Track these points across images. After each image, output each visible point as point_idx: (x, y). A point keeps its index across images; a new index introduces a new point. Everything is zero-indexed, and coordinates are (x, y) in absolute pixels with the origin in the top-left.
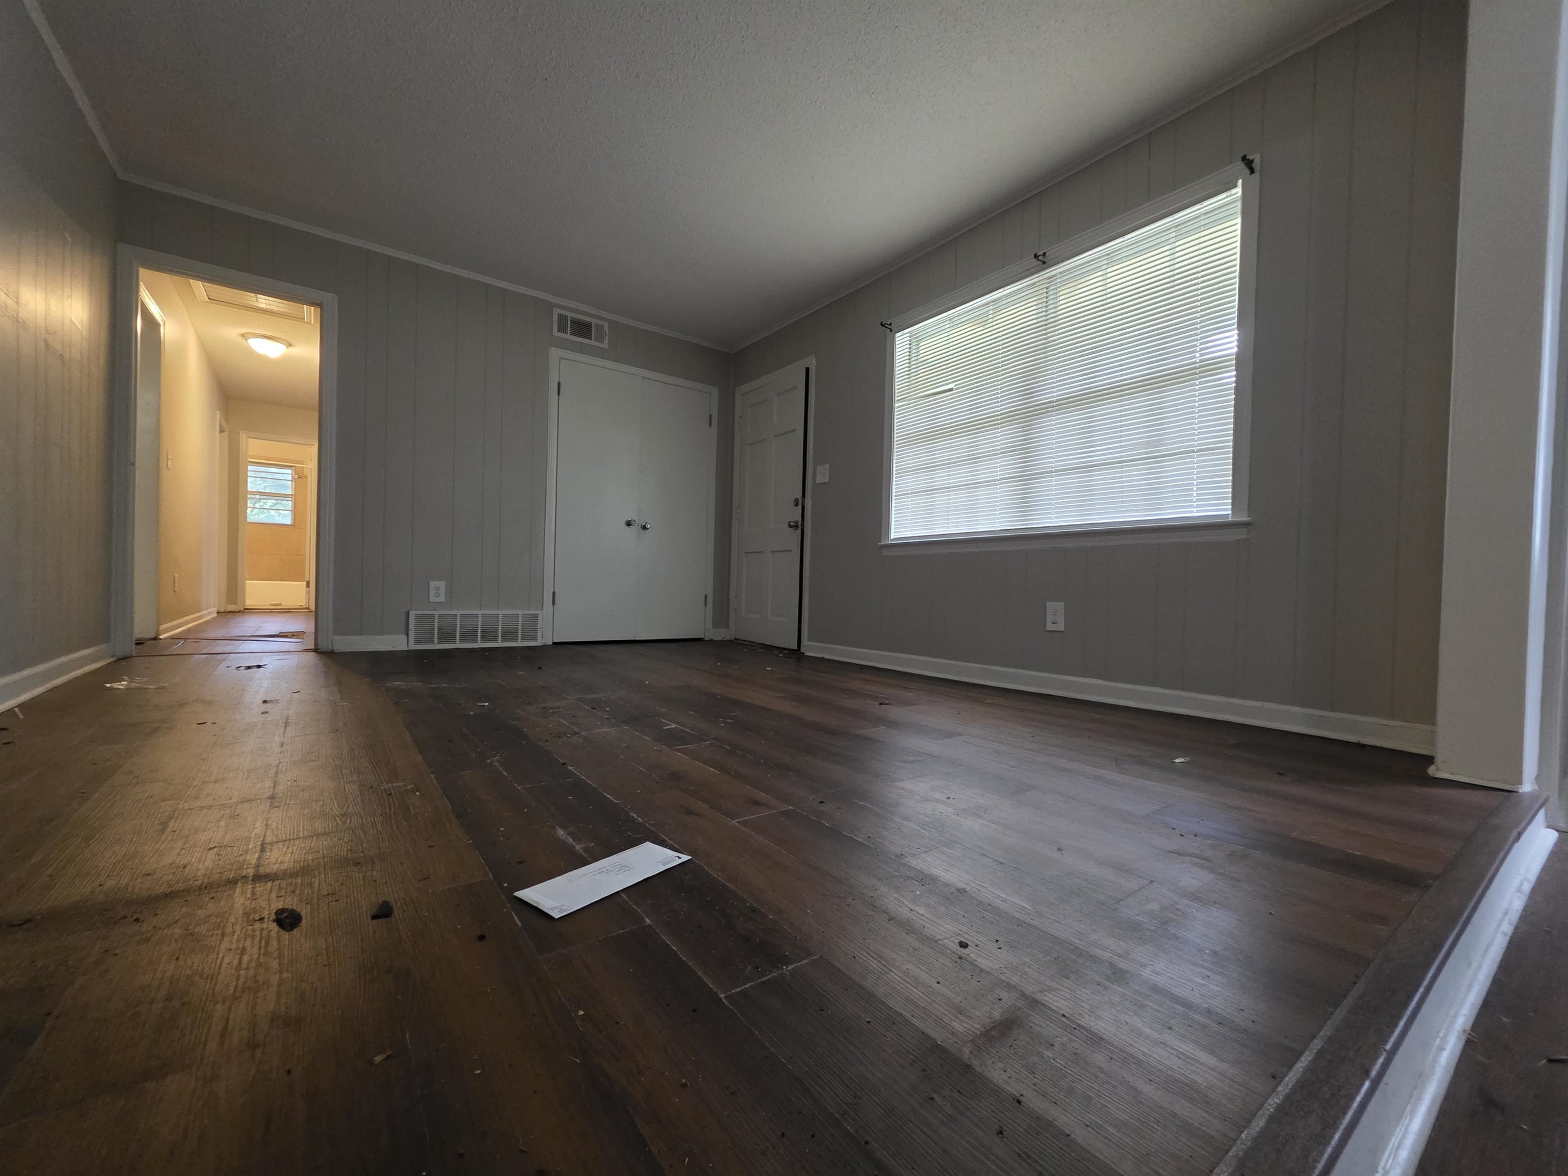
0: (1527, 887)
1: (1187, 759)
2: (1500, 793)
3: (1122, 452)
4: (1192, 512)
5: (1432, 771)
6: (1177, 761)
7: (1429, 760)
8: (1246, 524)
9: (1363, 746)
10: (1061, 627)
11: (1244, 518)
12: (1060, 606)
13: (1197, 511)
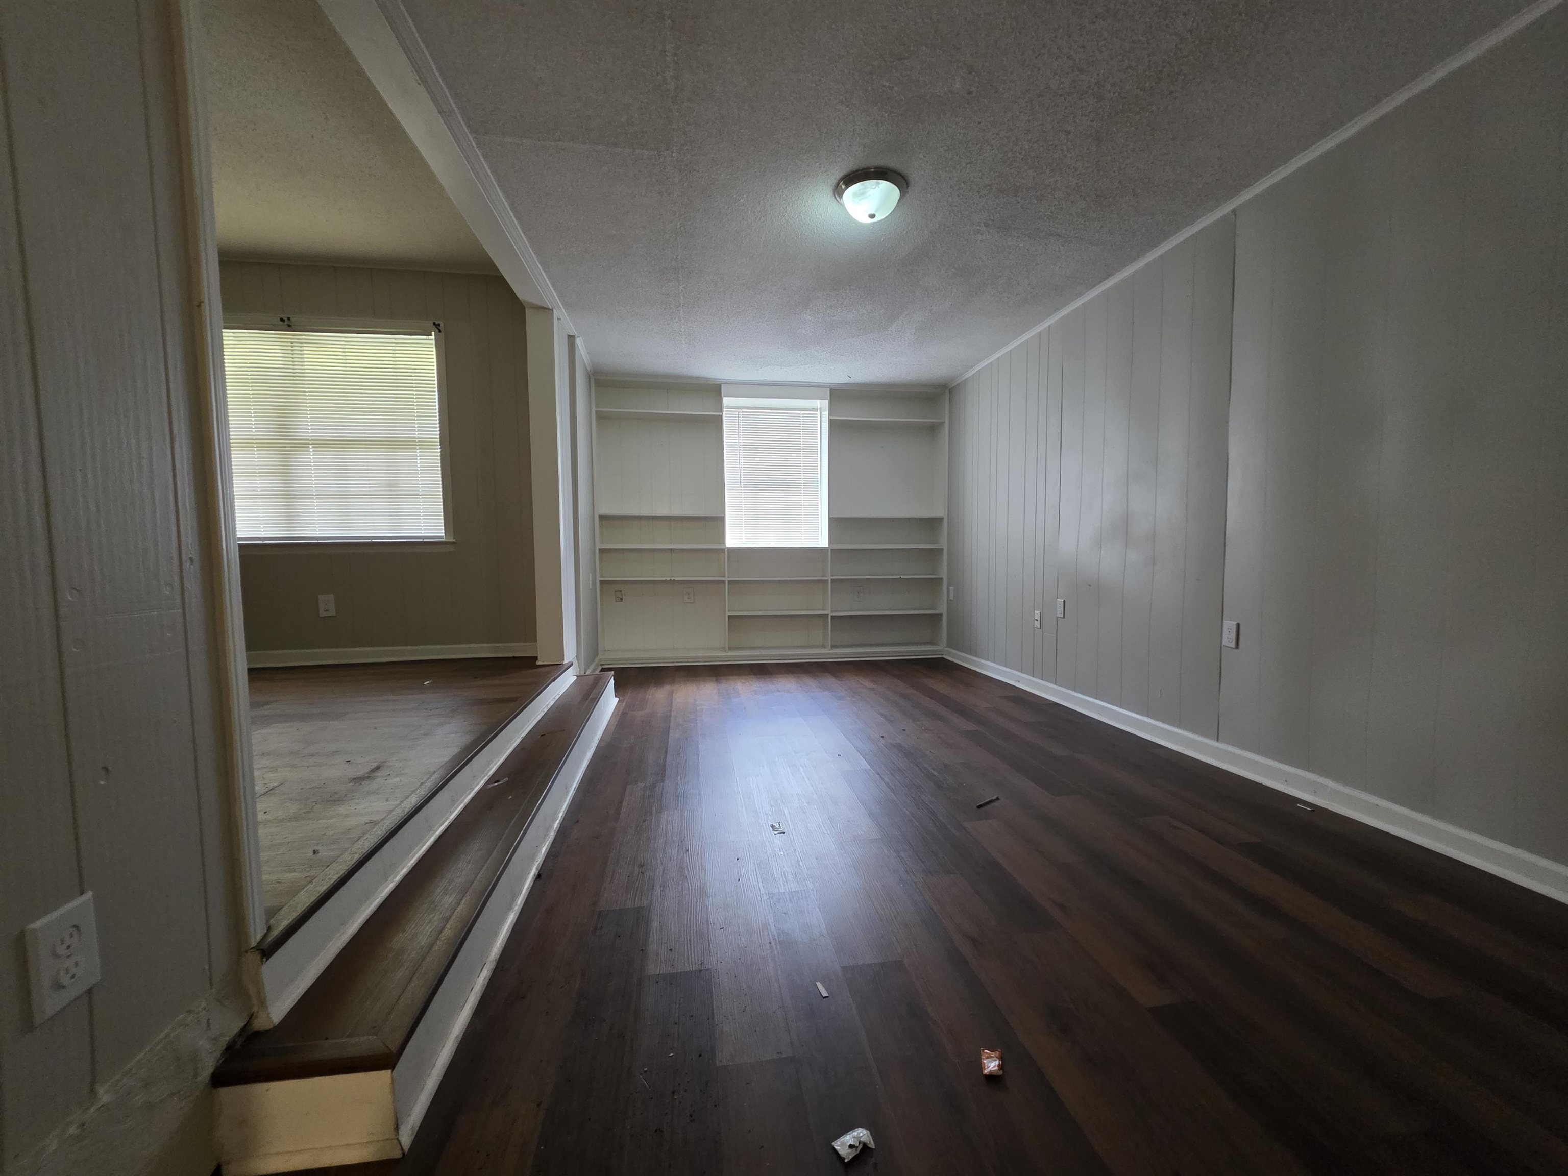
0: (557, 698)
1: (431, 681)
2: (554, 666)
3: (370, 488)
4: (421, 533)
5: (538, 663)
6: (426, 683)
7: (536, 658)
8: (453, 543)
9: (515, 658)
10: (332, 613)
11: (452, 539)
12: (331, 597)
13: (424, 533)
